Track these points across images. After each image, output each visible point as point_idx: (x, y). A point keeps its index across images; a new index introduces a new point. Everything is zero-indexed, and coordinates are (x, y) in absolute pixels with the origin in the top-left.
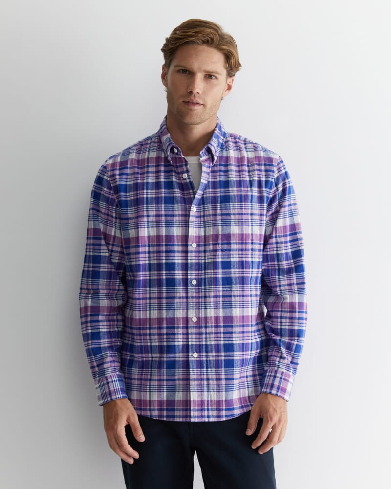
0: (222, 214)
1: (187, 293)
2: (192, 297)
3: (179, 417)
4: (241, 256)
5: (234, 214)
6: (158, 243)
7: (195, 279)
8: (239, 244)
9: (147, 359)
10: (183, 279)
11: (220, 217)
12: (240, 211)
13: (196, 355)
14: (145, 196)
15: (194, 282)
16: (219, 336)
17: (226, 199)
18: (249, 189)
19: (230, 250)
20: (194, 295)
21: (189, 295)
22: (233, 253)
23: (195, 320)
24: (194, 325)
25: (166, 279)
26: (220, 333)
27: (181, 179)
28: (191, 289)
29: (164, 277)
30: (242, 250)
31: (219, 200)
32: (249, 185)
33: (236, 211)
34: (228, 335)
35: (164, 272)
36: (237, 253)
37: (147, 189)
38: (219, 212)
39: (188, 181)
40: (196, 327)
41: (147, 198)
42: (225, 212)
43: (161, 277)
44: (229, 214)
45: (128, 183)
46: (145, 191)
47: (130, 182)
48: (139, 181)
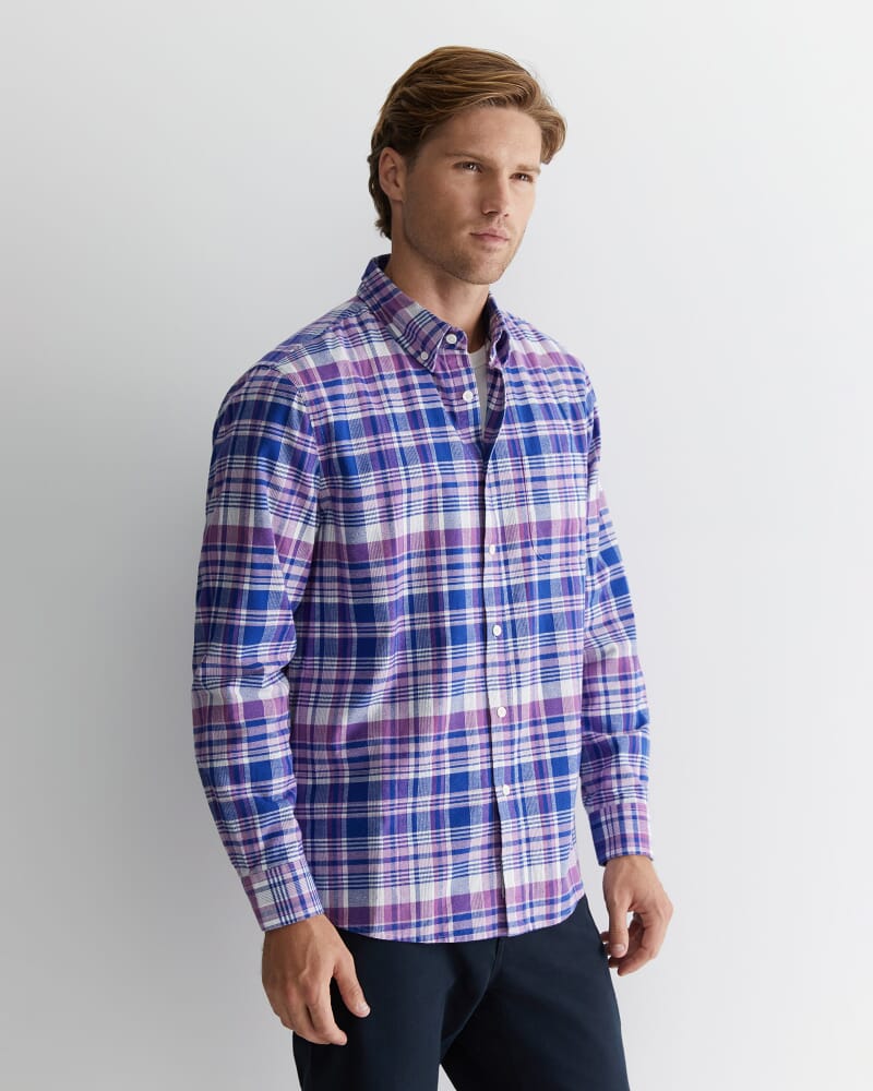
0: (533, 479)
1: (484, 655)
2: (494, 665)
3: (481, 929)
4: (565, 568)
5: (552, 478)
6: (429, 549)
7: (498, 623)
8: (562, 541)
9: (401, 811)
10: (475, 625)
11: (529, 486)
12: (560, 471)
13: (506, 789)
14: (396, 445)
15: (498, 631)
16: (541, 742)
17: (534, 446)
19: (549, 556)
20: (497, 659)
21: (489, 659)
22: (554, 562)
23: (502, 713)
24: (501, 725)
25: (451, 628)
26: (542, 737)
27: (455, 403)
28: (492, 644)
29: (448, 624)
30: (567, 554)
31: (523, 447)
32: (560, 414)
33: (555, 471)
34: (557, 740)
35: (447, 613)
36: (558, 561)
37: (397, 430)
38: (528, 474)
40: (505, 729)
41: (401, 449)
42: (538, 473)
43: (441, 624)
44: (543, 479)
45: (350, 417)
46: (394, 434)
47: (353, 415)
48: (376, 413)
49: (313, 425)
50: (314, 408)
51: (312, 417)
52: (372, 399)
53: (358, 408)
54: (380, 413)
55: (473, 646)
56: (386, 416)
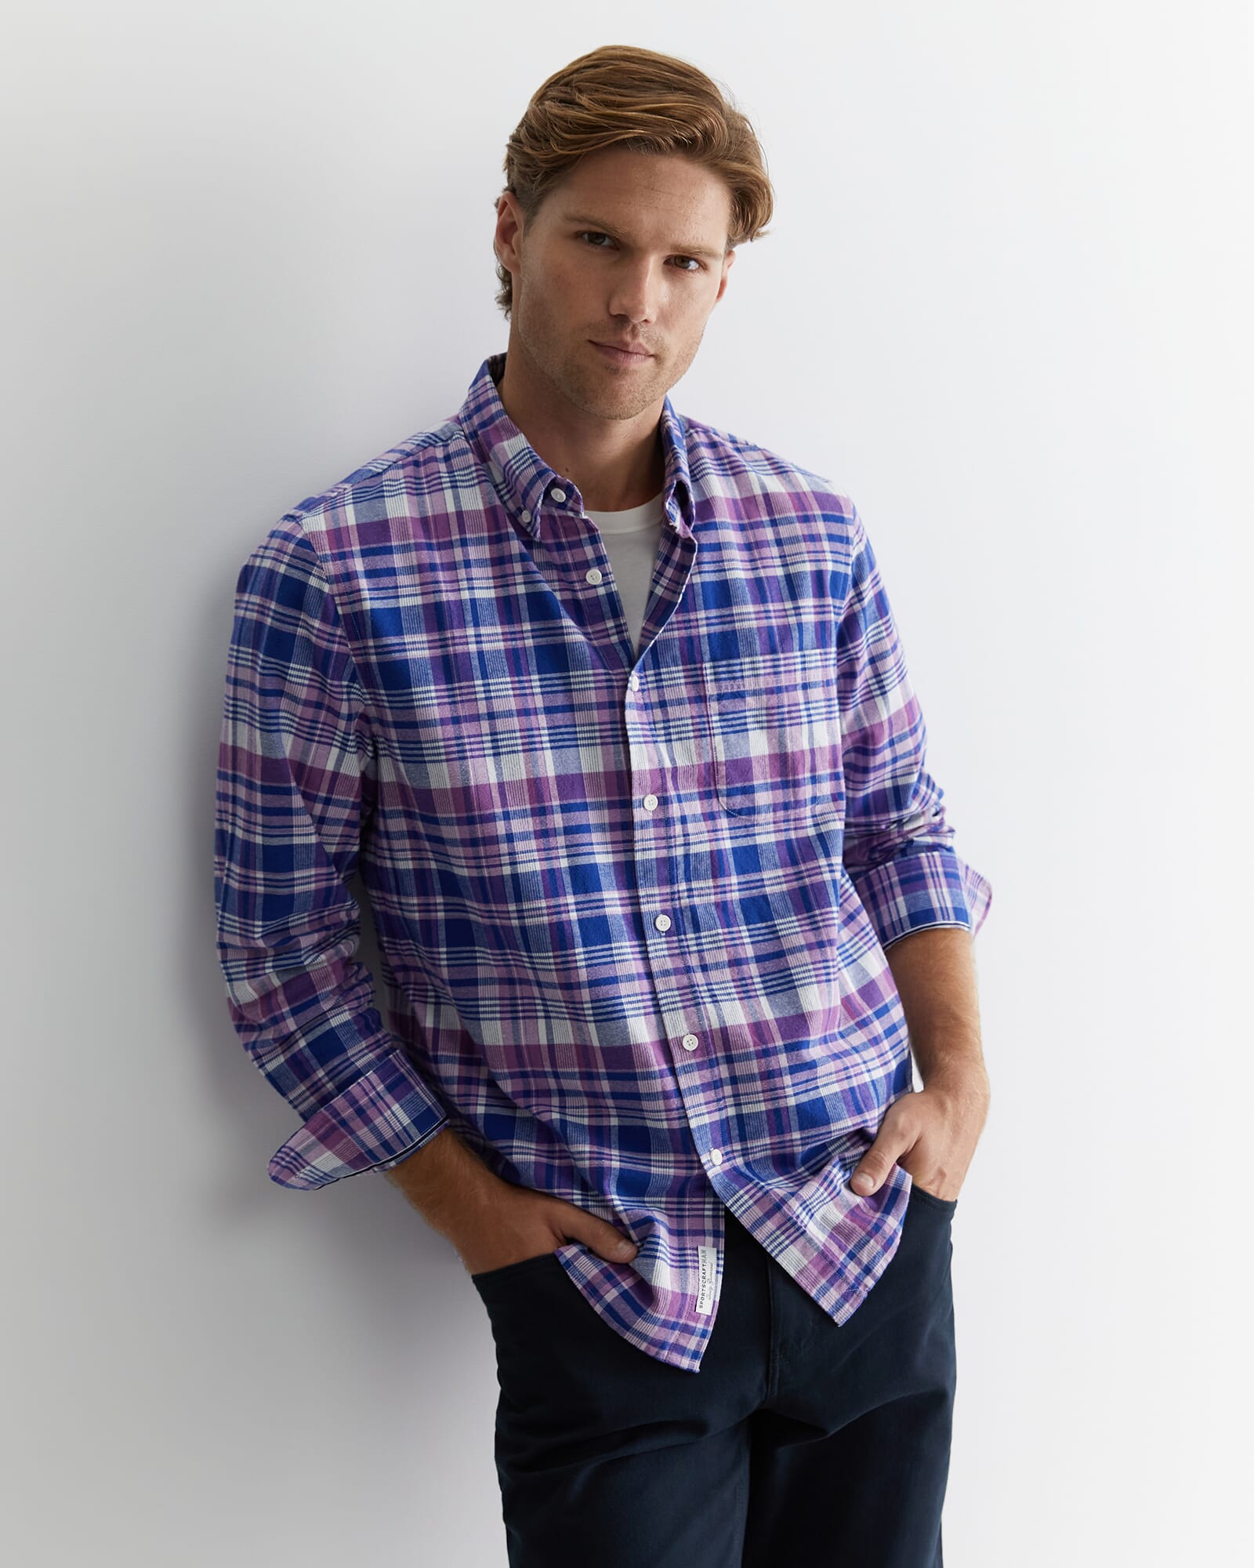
0: (720, 697)
1: (646, 959)
2: (666, 973)
4: (783, 826)
5: (755, 693)
6: (537, 805)
7: (664, 912)
8: (774, 787)
10: (625, 916)
11: (714, 707)
12: (771, 682)
14: (473, 648)
15: (664, 923)
17: (727, 646)
18: (789, 605)
19: (752, 811)
20: (669, 964)
21: (655, 966)
22: (760, 818)
23: (691, 1043)
24: (693, 1061)
25: (581, 921)
27: (577, 586)
28: (658, 946)
29: (574, 916)
30: (786, 806)
31: (705, 648)
32: (785, 592)
33: (762, 683)
35: (571, 899)
36: (770, 816)
37: (476, 625)
38: (711, 689)
39: (602, 591)
40: (700, 1066)
41: (481, 654)
42: (727, 687)
43: (564, 916)
44: (740, 695)
45: (404, 603)
46: (471, 631)
47: (410, 600)
48: (444, 597)
49: (340, 610)
50: (343, 586)
51: (337, 600)
52: (441, 575)
53: (418, 590)
54: (452, 597)
55: (625, 947)
56: (460, 603)
